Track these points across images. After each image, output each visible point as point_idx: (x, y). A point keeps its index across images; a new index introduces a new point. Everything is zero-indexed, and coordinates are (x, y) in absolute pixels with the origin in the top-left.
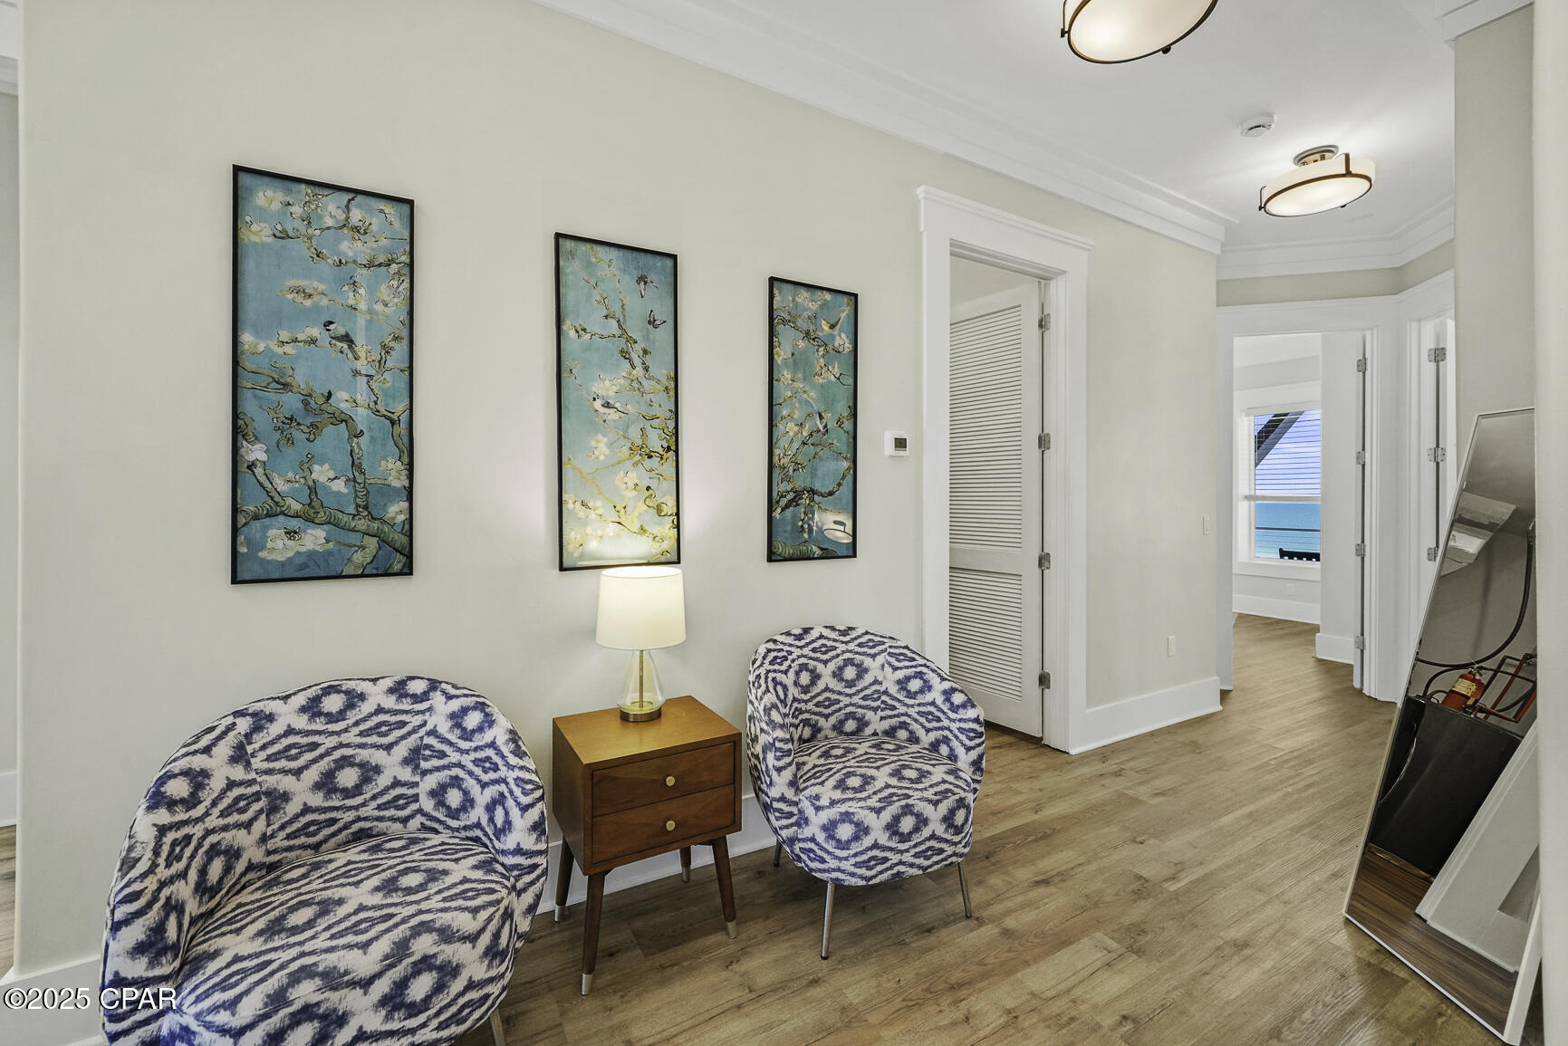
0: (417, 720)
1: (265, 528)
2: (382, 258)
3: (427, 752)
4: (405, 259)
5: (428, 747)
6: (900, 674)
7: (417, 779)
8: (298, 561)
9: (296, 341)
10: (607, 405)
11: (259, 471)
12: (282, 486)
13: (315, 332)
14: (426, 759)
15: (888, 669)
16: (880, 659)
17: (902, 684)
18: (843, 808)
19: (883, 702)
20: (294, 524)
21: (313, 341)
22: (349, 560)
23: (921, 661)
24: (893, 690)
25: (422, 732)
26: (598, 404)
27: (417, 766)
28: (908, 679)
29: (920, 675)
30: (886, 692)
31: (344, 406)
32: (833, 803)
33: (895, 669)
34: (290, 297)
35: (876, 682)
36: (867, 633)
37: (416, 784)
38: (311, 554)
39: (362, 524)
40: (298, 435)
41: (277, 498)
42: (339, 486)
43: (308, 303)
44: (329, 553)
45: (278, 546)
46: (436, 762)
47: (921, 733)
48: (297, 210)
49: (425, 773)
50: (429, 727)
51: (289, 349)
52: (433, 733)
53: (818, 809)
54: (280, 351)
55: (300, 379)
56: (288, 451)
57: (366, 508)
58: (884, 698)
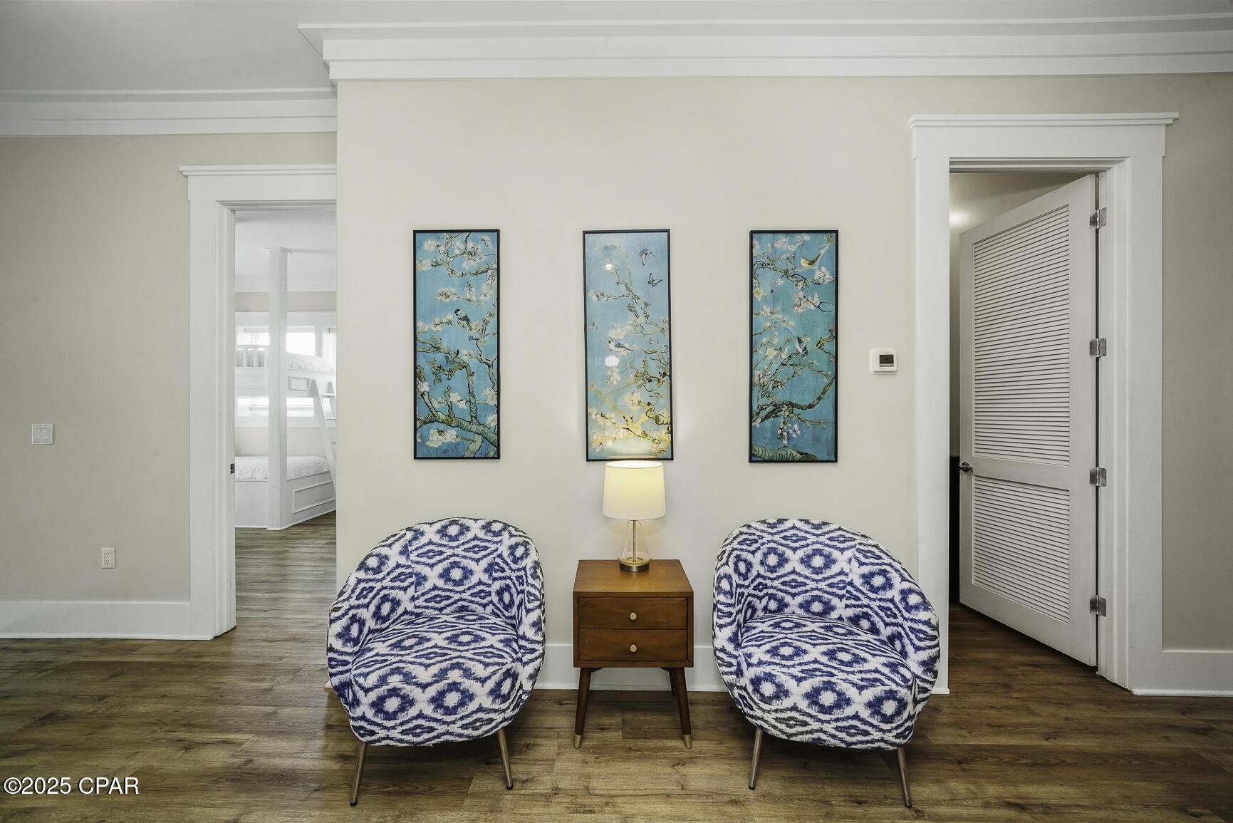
0: (493, 547)
1: (429, 429)
2: (483, 268)
3: (496, 567)
4: (495, 266)
5: (497, 564)
6: (865, 569)
7: (490, 582)
8: (444, 448)
9: (442, 323)
10: (619, 345)
11: (426, 397)
12: (436, 406)
13: (451, 316)
14: (495, 572)
15: (855, 564)
16: (848, 554)
17: (867, 578)
18: (768, 669)
19: (848, 592)
20: (442, 427)
21: (450, 322)
22: (468, 448)
23: (887, 560)
24: (858, 582)
25: (495, 554)
26: (612, 345)
27: (491, 575)
28: (872, 574)
29: (883, 573)
30: (851, 584)
31: (465, 358)
32: (760, 663)
33: (862, 564)
34: (439, 298)
35: (842, 573)
36: (840, 529)
37: (489, 586)
38: (450, 444)
39: (474, 427)
40: (444, 377)
41: (434, 412)
42: (463, 405)
43: (448, 300)
44: (458, 444)
45: (435, 440)
46: (500, 574)
47: (880, 625)
48: (442, 248)
49: (495, 579)
50: (499, 552)
51: (439, 328)
52: (500, 556)
53: (749, 665)
54: (435, 329)
55: (444, 345)
56: (439, 385)
57: (476, 418)
58: (849, 588)
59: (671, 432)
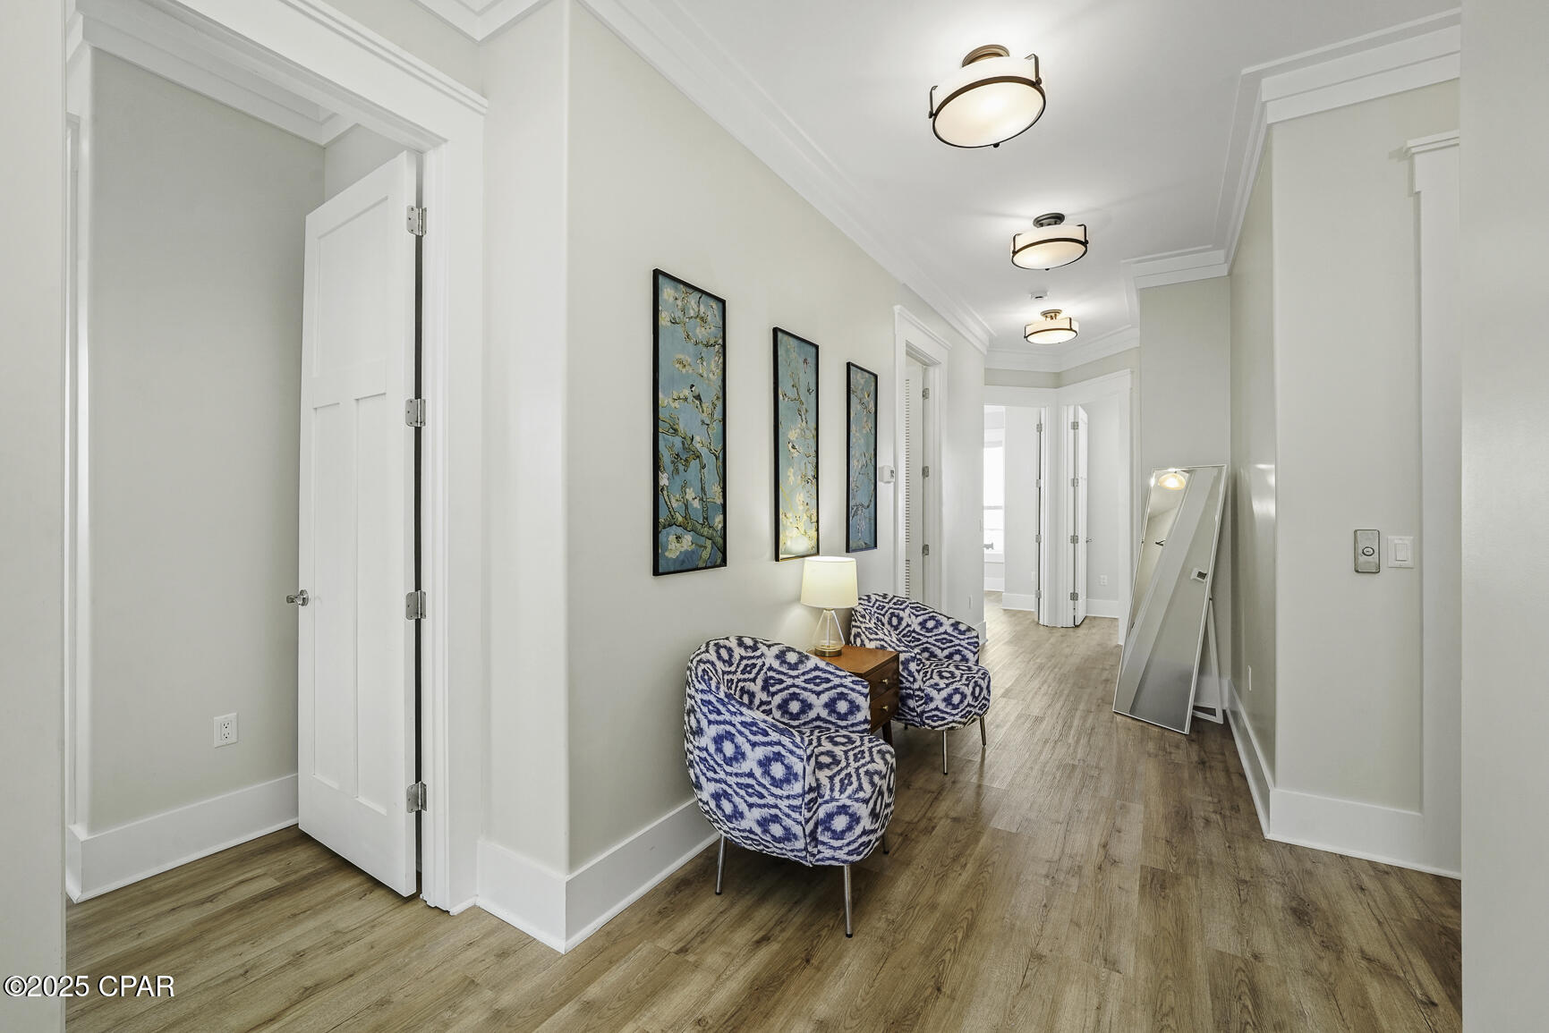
0: (759, 662)
1: (668, 534)
2: (712, 342)
3: (772, 681)
4: (720, 341)
5: (772, 678)
6: (920, 619)
7: (770, 699)
8: (682, 558)
9: (679, 399)
10: (793, 447)
11: (665, 493)
12: (675, 505)
13: (687, 392)
14: (772, 686)
15: (913, 617)
16: (907, 611)
17: (923, 624)
18: (954, 686)
19: (913, 637)
20: (679, 531)
21: (686, 399)
22: (701, 557)
23: (931, 610)
24: (918, 629)
25: (765, 669)
26: (790, 445)
27: (769, 691)
28: (925, 621)
29: (932, 618)
30: (914, 631)
31: (698, 446)
32: (947, 685)
33: (917, 616)
34: (677, 366)
35: (908, 625)
36: (894, 596)
37: (769, 703)
38: (687, 551)
39: (706, 531)
40: (681, 468)
41: (673, 513)
42: (696, 504)
43: (684, 371)
44: (693, 552)
45: (675, 548)
46: (778, 687)
47: (938, 652)
48: (679, 302)
49: (773, 694)
50: (767, 666)
51: (676, 404)
52: (770, 669)
53: (939, 690)
54: (673, 405)
55: (681, 427)
56: (676, 477)
57: (707, 519)
58: (913, 634)
59: (818, 530)
